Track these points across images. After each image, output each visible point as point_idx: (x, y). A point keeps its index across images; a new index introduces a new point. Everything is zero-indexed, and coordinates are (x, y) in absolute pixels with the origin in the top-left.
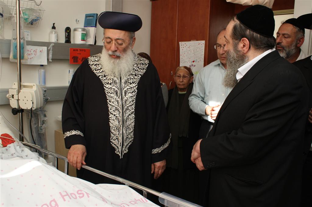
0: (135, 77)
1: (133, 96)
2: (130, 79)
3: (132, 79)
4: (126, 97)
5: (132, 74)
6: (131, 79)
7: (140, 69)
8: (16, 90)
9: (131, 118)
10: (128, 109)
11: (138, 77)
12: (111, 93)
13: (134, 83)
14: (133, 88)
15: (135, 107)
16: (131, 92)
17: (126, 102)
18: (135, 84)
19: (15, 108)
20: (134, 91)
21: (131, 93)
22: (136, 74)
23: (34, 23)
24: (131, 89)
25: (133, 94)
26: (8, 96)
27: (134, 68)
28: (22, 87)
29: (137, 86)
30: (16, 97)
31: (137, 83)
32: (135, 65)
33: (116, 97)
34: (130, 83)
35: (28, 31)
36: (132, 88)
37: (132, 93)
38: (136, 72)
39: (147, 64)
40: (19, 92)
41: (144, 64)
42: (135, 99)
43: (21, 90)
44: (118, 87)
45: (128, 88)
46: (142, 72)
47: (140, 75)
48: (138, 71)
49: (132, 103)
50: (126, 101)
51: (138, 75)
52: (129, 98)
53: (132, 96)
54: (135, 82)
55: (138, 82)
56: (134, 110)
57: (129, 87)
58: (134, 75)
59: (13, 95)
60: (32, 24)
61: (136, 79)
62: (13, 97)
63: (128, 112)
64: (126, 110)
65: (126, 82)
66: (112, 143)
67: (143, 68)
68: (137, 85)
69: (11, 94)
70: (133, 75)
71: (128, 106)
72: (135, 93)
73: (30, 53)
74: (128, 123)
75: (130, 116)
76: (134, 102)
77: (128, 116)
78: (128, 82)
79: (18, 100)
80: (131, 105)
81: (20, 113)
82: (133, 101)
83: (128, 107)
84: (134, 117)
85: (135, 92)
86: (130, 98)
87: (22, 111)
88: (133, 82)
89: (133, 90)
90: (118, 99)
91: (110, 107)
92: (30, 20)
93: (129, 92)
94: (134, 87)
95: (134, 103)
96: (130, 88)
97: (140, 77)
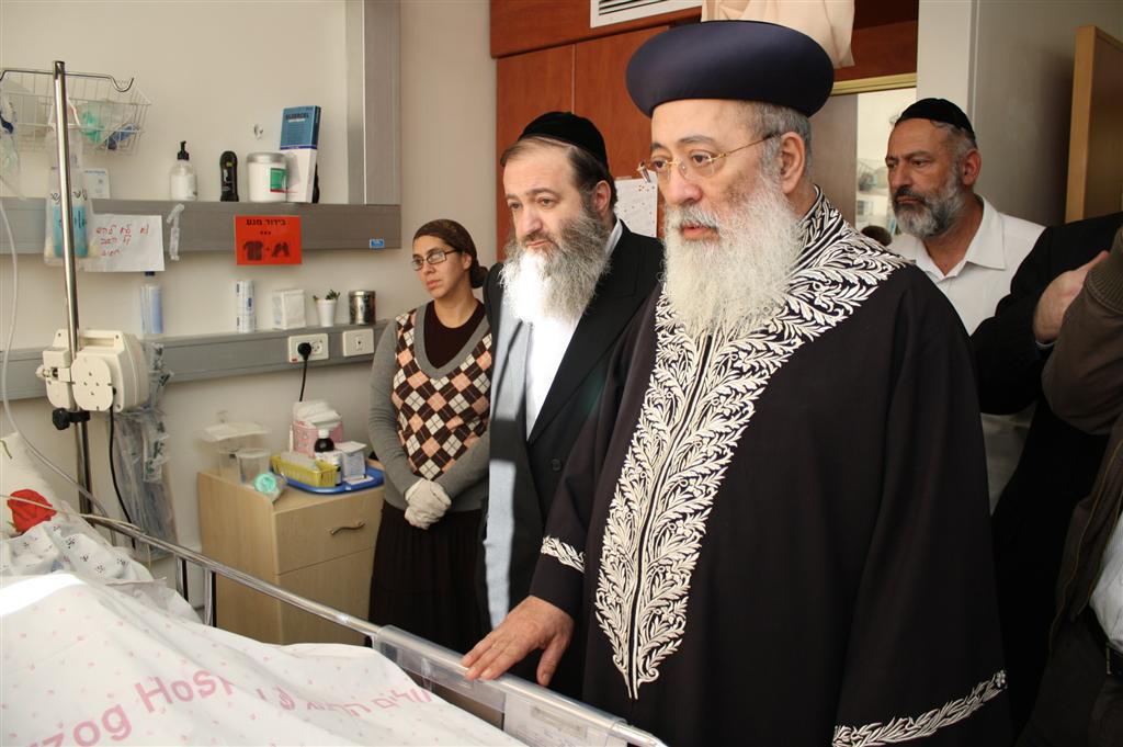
0: (773, 346)
1: (727, 434)
2: (749, 353)
3: (758, 351)
4: (702, 431)
5: (765, 332)
6: (753, 354)
7: (819, 308)
8: (62, 353)
9: (688, 533)
10: (683, 489)
11: (789, 345)
12: (656, 406)
13: (753, 374)
14: (743, 395)
15: (719, 488)
16: (727, 413)
17: (686, 457)
18: (761, 376)
19: (63, 409)
20: (741, 412)
21: (724, 417)
22: (783, 332)
23: (118, 144)
24: (730, 400)
25: (733, 423)
26: (39, 371)
27: (787, 304)
28: (80, 342)
29: (761, 391)
30: (63, 374)
31: (767, 377)
32: (803, 290)
33: (662, 425)
34: (741, 369)
35: (100, 170)
36: (737, 393)
37: (728, 418)
38: (791, 322)
39: (869, 287)
40: (70, 359)
41: (853, 285)
42: (732, 449)
43: (78, 354)
44: (689, 381)
45: (721, 394)
46: (817, 324)
47: (804, 337)
48: (802, 318)
49: (715, 467)
50: (691, 450)
51: (788, 338)
52: (706, 441)
53: (721, 434)
54: (761, 368)
55: (773, 370)
56: (710, 497)
57: (728, 391)
58: (774, 337)
59: (55, 370)
60: (112, 146)
61: (775, 354)
62: (55, 376)
63: (678, 504)
64: (675, 491)
65: (725, 364)
66: (603, 617)
67: (836, 306)
68: (762, 385)
69: (47, 365)
70: (769, 335)
71: (688, 474)
72: (745, 420)
73: (109, 237)
74: (663, 550)
75: (680, 523)
76: (724, 461)
77: (673, 521)
78: (733, 362)
79: (71, 384)
80: (704, 476)
81: (80, 424)
82: (720, 456)
83: (688, 478)
84: (701, 532)
85: (742, 416)
86: (711, 439)
87: (84, 416)
88: (753, 368)
89: (738, 403)
90: (667, 437)
91: (630, 462)
92: (104, 137)
93: (719, 410)
94: (748, 391)
95: (722, 466)
96: (728, 396)
97: (796, 347)
